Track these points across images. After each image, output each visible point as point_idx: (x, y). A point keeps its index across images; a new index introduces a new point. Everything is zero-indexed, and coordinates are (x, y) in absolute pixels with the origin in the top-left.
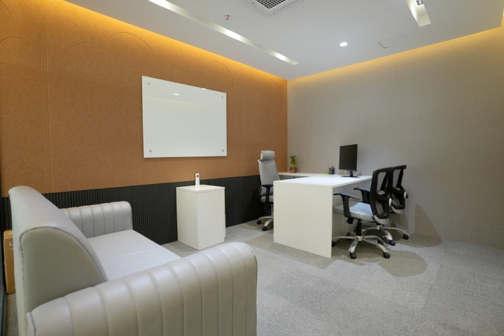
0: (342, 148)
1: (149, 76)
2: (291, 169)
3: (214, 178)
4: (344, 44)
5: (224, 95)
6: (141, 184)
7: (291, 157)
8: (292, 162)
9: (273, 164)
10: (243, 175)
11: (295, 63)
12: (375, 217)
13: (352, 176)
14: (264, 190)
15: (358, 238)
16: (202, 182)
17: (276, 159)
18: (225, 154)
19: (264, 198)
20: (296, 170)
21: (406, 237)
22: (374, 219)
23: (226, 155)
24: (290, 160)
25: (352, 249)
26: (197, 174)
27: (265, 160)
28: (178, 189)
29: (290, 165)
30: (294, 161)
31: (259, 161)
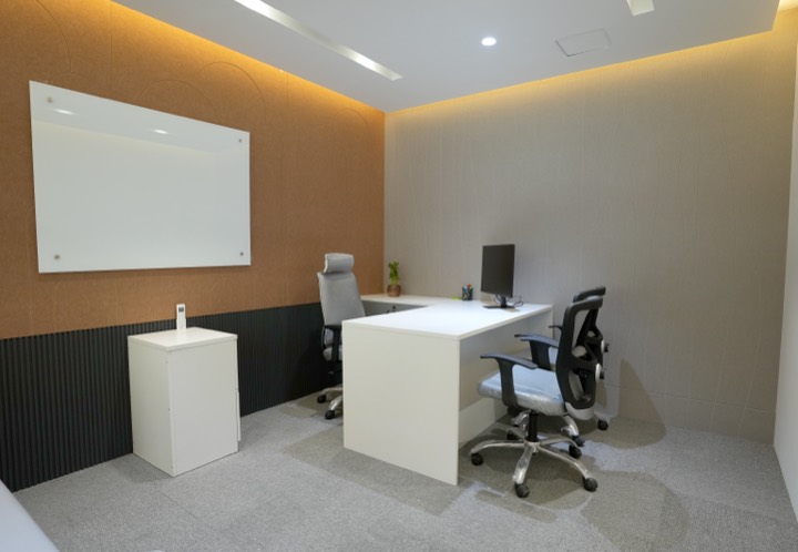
0: (488, 251)
1: (49, 83)
2: (389, 289)
3: (220, 312)
4: (489, 41)
5: (245, 136)
6: (32, 333)
7: (390, 265)
8: (391, 276)
9: (350, 279)
10: (288, 303)
11: (395, 77)
12: (568, 405)
13: (504, 306)
14: (329, 336)
15: (530, 448)
16: (191, 322)
17: (357, 269)
18: (246, 260)
19: (329, 351)
20: (399, 291)
21: (602, 426)
22: (565, 409)
23: (249, 263)
24: (388, 271)
25: (520, 476)
26: (179, 306)
27: (334, 272)
28: (132, 339)
29: (388, 281)
30: (395, 273)
31: (320, 275)
